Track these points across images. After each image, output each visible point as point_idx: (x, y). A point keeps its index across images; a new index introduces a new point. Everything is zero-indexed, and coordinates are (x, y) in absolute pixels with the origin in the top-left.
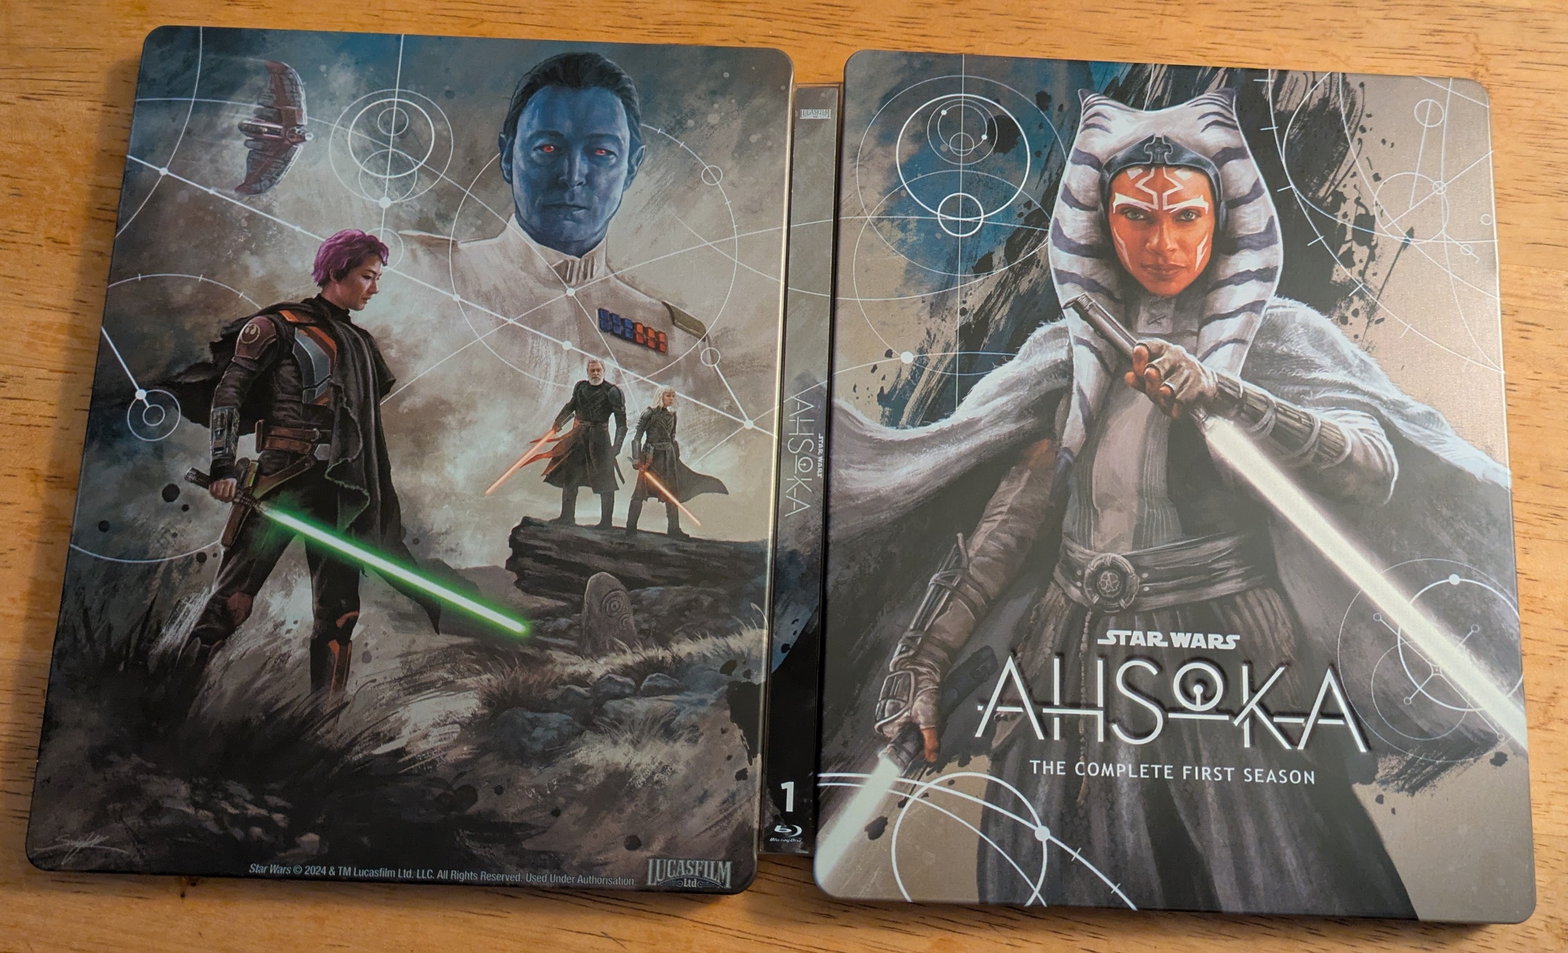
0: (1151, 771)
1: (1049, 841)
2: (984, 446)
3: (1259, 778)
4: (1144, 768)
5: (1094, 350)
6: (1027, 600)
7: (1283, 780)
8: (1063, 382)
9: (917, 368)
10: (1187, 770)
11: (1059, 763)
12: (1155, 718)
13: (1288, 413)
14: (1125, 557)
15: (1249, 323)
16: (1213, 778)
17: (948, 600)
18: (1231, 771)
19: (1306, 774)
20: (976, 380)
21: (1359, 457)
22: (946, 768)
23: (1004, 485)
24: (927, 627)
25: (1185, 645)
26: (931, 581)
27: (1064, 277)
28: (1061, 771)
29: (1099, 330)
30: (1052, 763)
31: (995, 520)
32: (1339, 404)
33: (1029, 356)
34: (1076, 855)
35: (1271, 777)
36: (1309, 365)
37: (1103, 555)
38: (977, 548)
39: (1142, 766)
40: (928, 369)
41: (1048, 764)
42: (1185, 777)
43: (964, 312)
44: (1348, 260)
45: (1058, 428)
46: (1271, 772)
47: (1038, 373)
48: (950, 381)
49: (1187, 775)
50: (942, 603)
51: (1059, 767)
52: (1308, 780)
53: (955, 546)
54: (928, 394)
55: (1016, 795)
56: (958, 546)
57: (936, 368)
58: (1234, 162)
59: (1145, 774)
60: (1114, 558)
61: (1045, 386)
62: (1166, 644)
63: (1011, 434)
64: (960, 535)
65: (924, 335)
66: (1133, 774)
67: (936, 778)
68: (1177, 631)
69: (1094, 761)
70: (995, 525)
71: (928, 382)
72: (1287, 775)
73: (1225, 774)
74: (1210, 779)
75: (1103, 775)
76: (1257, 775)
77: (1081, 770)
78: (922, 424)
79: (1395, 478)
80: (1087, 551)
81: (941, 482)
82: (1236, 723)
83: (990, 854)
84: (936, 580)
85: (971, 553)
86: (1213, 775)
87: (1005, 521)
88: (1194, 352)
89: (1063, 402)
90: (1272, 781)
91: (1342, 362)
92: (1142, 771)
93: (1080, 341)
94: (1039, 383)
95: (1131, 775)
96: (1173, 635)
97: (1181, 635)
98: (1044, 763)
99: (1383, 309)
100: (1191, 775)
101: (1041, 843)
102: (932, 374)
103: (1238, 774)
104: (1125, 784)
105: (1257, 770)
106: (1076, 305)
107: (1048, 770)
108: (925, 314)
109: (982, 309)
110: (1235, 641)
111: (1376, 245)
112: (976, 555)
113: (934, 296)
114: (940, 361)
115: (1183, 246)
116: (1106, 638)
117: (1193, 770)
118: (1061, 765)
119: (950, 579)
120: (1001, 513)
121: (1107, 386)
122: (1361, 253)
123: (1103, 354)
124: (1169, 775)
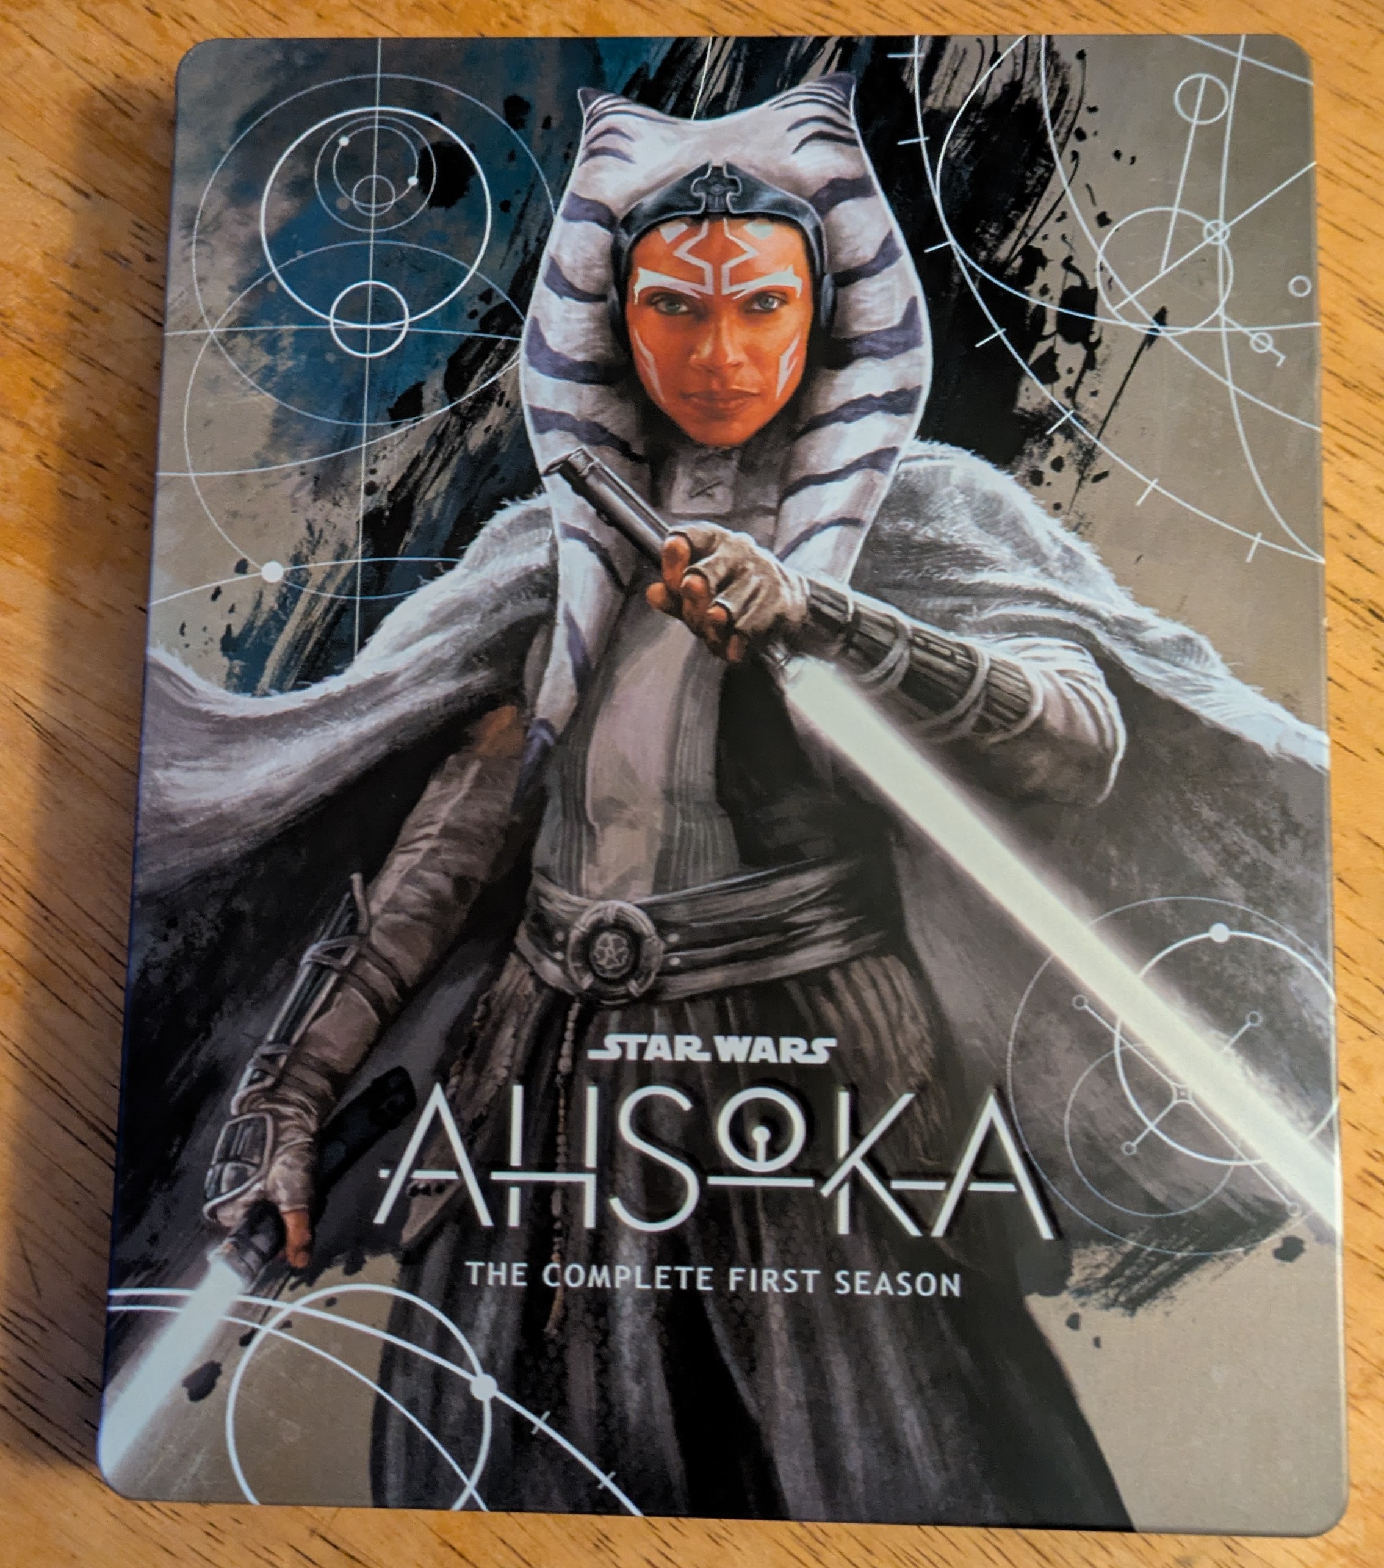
0: (674, 1278)
1: (495, 1402)
2: (403, 722)
3: (863, 1287)
4: (664, 1272)
5: (595, 547)
6: (467, 986)
7: (904, 1289)
8: (539, 605)
9: (290, 589)
10: (738, 1274)
11: (515, 1265)
12: (683, 1185)
13: (933, 646)
14: (639, 906)
15: (868, 489)
16: (781, 1288)
17: (336, 989)
18: (815, 1277)
19: (945, 1279)
20: (389, 607)
21: (1056, 720)
22: (322, 1278)
23: (434, 788)
24: (296, 1038)
25: (740, 1058)
26: (307, 957)
27: (547, 420)
28: (520, 1279)
29: (605, 513)
30: (504, 1266)
31: (417, 850)
32: (1023, 627)
33: (483, 560)
34: (540, 1424)
35: (884, 1285)
36: (972, 560)
37: (601, 904)
38: (385, 898)
39: (659, 1269)
40: (308, 591)
41: (497, 1268)
42: (732, 1287)
43: (371, 489)
44: (1047, 370)
45: (529, 685)
46: (884, 1277)
47: (498, 590)
48: (345, 609)
49: (738, 1283)
50: (323, 996)
51: (516, 1273)
52: (949, 1291)
53: (347, 896)
54: (308, 633)
55: (440, 1322)
56: (352, 897)
57: (321, 588)
58: (849, 203)
59: (664, 1282)
60: (620, 910)
61: (510, 613)
62: (706, 1057)
63: (448, 700)
64: (356, 878)
65: (303, 532)
66: (644, 1282)
67: (303, 1295)
68: (726, 1032)
69: (576, 1261)
70: (417, 858)
71: (307, 613)
72: (911, 1281)
73: (801, 1280)
74: (776, 1289)
75: (590, 1285)
76: (858, 1282)
77: (553, 1276)
78: (297, 687)
79: (1119, 756)
80: (575, 899)
81: (327, 786)
82: (826, 1191)
83: (393, 1423)
84: (313, 957)
85: (375, 908)
86: (782, 1283)
87: (435, 851)
88: (769, 543)
89: (538, 642)
90: (884, 1293)
91: (1032, 553)
92: (659, 1277)
93: (572, 533)
94: (498, 608)
95: (639, 1286)
96: (719, 1040)
97: (732, 1040)
98: (491, 1265)
99: (1108, 454)
100: (743, 1285)
101: (479, 1404)
102: (315, 598)
103: (828, 1283)
104: (629, 1301)
105: (858, 1274)
106: (567, 469)
107: (497, 1279)
108: (304, 496)
109: (401, 483)
110: (829, 1049)
111: (1099, 342)
112: (384, 911)
113: (321, 463)
114: (330, 576)
115: (755, 355)
116: (601, 1046)
117: (747, 1275)
118: (520, 1269)
119: (338, 953)
120: (427, 837)
121: (617, 608)
122: (1071, 356)
123: (611, 554)
124: (705, 1283)
